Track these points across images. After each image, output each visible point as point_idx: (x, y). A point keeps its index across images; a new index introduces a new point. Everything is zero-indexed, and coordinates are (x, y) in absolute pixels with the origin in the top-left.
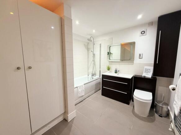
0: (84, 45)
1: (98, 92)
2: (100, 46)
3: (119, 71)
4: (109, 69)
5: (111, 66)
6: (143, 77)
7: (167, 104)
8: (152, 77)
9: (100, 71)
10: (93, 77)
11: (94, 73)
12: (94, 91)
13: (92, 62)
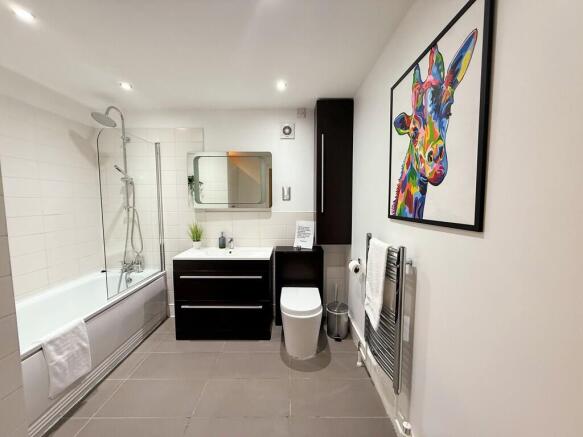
0: (73, 135)
1: (157, 331)
2: (158, 153)
3: (231, 240)
4: (197, 236)
5: (202, 225)
6: (295, 250)
7: (345, 307)
8: (314, 247)
9: (162, 248)
10: (133, 275)
11: (132, 257)
12: (140, 334)
13: (120, 212)
